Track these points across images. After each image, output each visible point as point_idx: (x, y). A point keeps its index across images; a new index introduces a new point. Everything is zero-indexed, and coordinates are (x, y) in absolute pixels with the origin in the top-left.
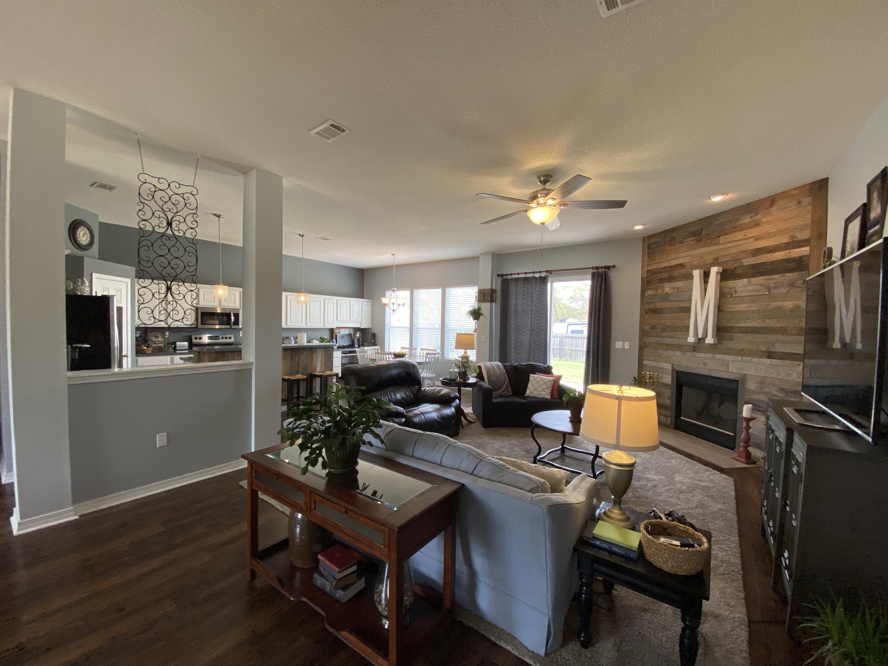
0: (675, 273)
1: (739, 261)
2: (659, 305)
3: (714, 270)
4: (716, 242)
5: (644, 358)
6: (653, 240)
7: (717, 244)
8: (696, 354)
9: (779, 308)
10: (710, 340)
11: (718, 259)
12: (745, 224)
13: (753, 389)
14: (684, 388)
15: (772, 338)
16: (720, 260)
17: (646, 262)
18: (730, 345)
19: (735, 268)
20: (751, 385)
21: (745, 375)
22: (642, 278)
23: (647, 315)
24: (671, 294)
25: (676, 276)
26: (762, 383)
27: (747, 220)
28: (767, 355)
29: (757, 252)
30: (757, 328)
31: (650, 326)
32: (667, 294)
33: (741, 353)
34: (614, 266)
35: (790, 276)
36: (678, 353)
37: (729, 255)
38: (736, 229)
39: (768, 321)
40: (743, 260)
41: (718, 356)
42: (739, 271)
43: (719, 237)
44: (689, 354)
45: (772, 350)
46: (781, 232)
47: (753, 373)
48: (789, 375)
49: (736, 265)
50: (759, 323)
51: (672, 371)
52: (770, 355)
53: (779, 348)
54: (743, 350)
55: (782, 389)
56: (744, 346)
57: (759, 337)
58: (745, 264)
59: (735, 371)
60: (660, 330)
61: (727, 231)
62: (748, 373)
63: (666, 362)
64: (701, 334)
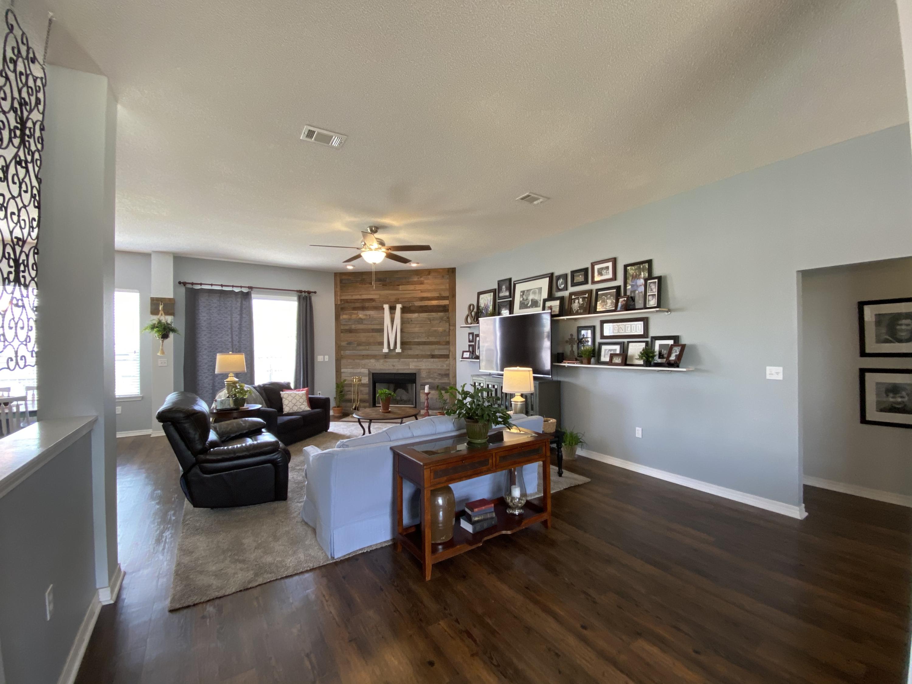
0: (367, 304)
1: (412, 303)
2: (353, 327)
3: (399, 307)
4: (396, 288)
5: (342, 367)
6: (344, 277)
7: (397, 290)
8: (387, 360)
9: (435, 331)
10: (398, 350)
11: (398, 299)
12: (415, 281)
13: (424, 376)
14: (377, 384)
15: (433, 347)
16: (400, 300)
17: (339, 293)
18: (410, 352)
19: (410, 306)
20: (424, 374)
21: (420, 369)
22: (336, 305)
23: (342, 334)
24: (364, 319)
25: (368, 307)
26: (429, 372)
27: (415, 279)
28: (431, 356)
29: (423, 299)
30: (425, 342)
31: (346, 343)
32: (360, 319)
33: (417, 357)
34: (315, 292)
35: (441, 314)
36: (373, 361)
37: (406, 298)
38: (409, 283)
39: (430, 338)
40: (414, 302)
41: (402, 360)
42: (412, 309)
43: (399, 285)
44: (382, 361)
45: (433, 354)
46: (435, 290)
47: (424, 367)
48: (442, 366)
49: (411, 305)
50: (426, 339)
51: (369, 374)
52: (433, 356)
53: (436, 353)
54: (418, 355)
55: (440, 374)
56: (417, 352)
57: (427, 347)
58: (416, 305)
59: (413, 367)
60: (356, 345)
61: (404, 283)
62: (422, 368)
63: (363, 368)
64: (392, 347)
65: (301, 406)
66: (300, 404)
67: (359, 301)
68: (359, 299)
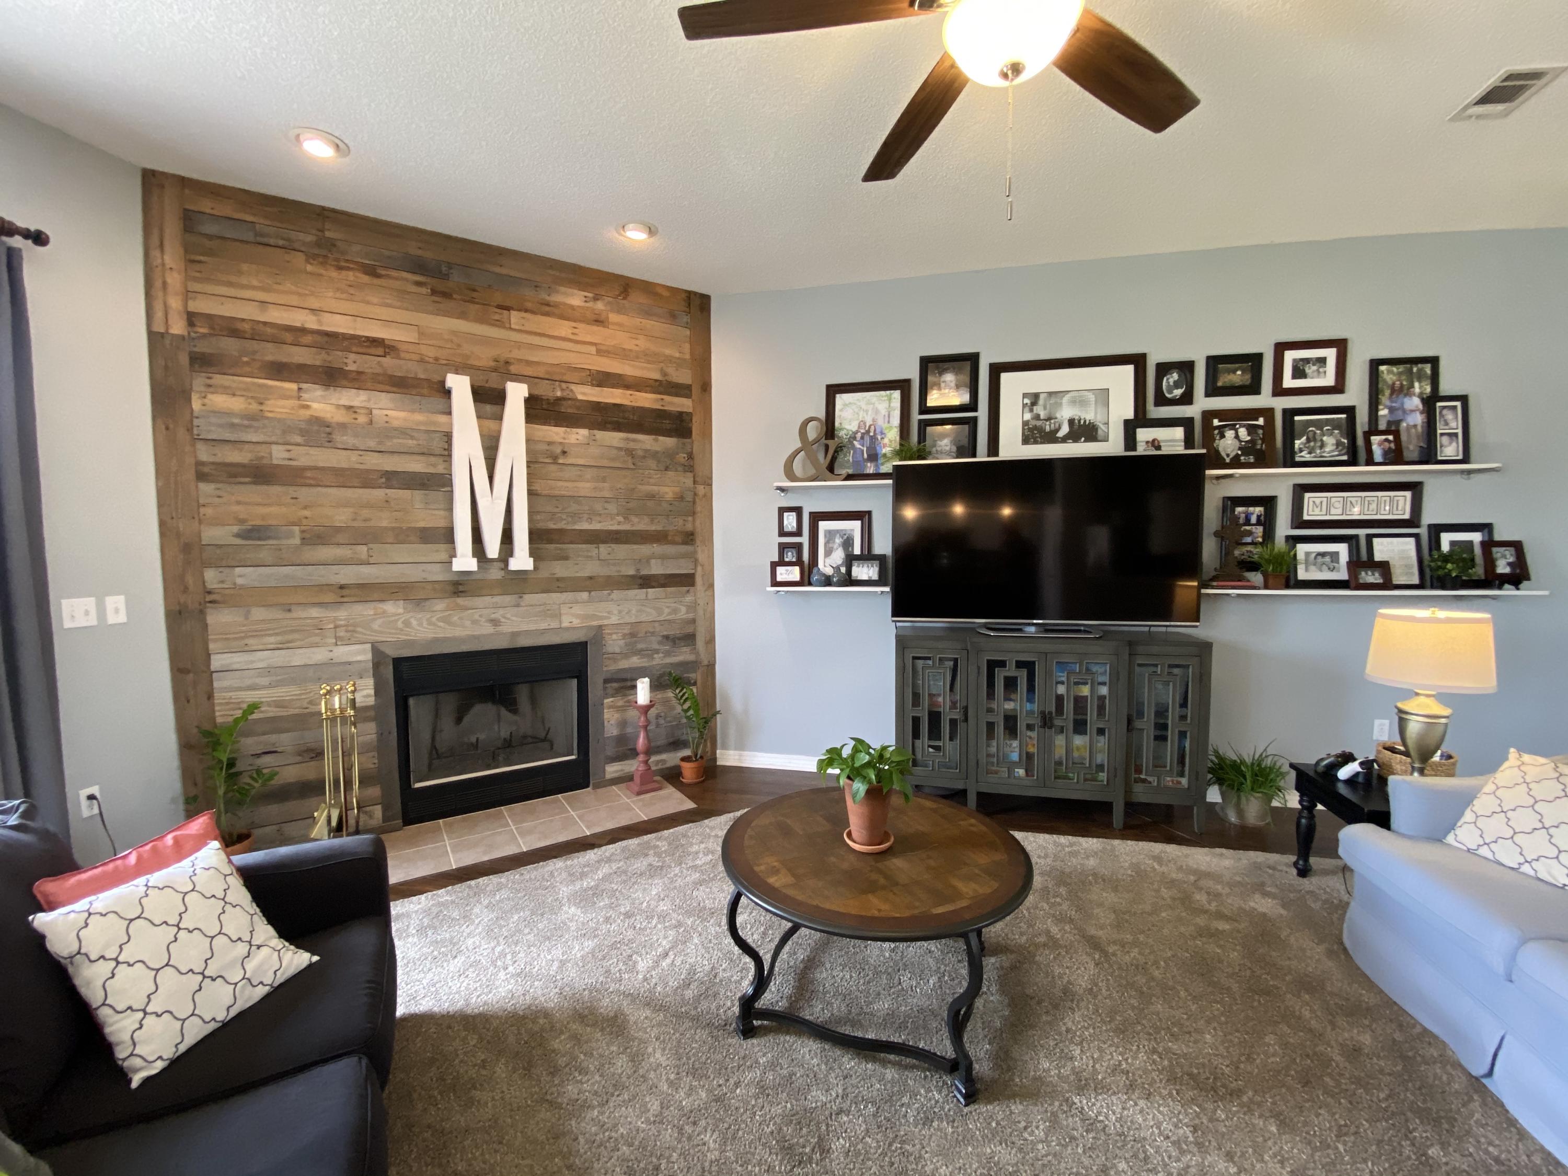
0: (353, 362)
1: (564, 385)
2: (279, 455)
3: (517, 393)
4: (497, 317)
5: (212, 646)
6: (206, 206)
7: (499, 324)
8: (460, 601)
9: (652, 496)
10: (522, 560)
11: (507, 363)
12: (572, 308)
13: (617, 650)
14: (411, 701)
15: (645, 550)
16: (516, 369)
17: (175, 280)
18: (560, 569)
19: (559, 399)
20: (614, 643)
21: (600, 626)
23: (205, 487)
24: (343, 426)
25: (360, 373)
26: (633, 635)
27: (575, 299)
28: (640, 581)
29: (604, 379)
30: (617, 532)
31: (235, 529)
32: (319, 422)
33: (590, 584)
34: (39, 238)
35: (669, 442)
36: (392, 608)
37: (538, 363)
38: (547, 309)
39: (635, 519)
40: (573, 387)
41: (529, 598)
42: (565, 408)
43: (508, 309)
44: (440, 605)
45: (644, 572)
46: (647, 356)
47: (614, 620)
48: (675, 611)
49: (559, 394)
50: (619, 523)
51: (377, 665)
52: (646, 582)
53: (656, 568)
54: (591, 578)
55: (667, 637)
56: (591, 568)
57: (621, 551)
58: (580, 397)
59: (576, 622)
60: (297, 541)
61: (529, 305)
62: (606, 622)
63: (338, 640)
64: (493, 549)
65: (250, 966)
66: (242, 949)
67: (308, 339)
68: (303, 331)
